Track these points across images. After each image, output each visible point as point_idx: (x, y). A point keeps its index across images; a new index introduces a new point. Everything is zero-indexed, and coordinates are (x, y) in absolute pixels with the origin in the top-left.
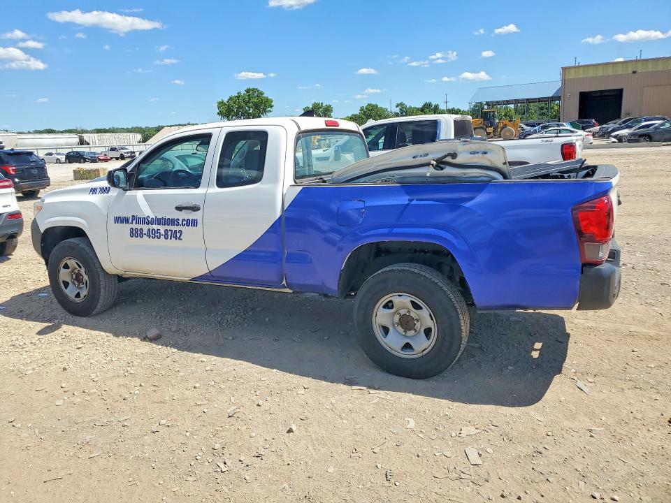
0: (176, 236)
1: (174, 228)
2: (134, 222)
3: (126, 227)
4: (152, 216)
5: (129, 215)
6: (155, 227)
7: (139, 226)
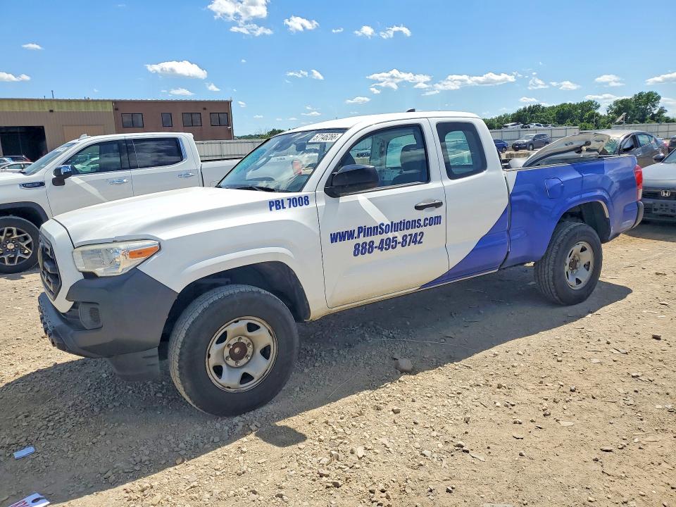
0: (416, 240)
1: (413, 231)
2: (362, 235)
3: (349, 244)
4: (387, 222)
5: (353, 227)
6: (390, 235)
7: (368, 239)
